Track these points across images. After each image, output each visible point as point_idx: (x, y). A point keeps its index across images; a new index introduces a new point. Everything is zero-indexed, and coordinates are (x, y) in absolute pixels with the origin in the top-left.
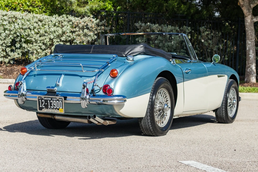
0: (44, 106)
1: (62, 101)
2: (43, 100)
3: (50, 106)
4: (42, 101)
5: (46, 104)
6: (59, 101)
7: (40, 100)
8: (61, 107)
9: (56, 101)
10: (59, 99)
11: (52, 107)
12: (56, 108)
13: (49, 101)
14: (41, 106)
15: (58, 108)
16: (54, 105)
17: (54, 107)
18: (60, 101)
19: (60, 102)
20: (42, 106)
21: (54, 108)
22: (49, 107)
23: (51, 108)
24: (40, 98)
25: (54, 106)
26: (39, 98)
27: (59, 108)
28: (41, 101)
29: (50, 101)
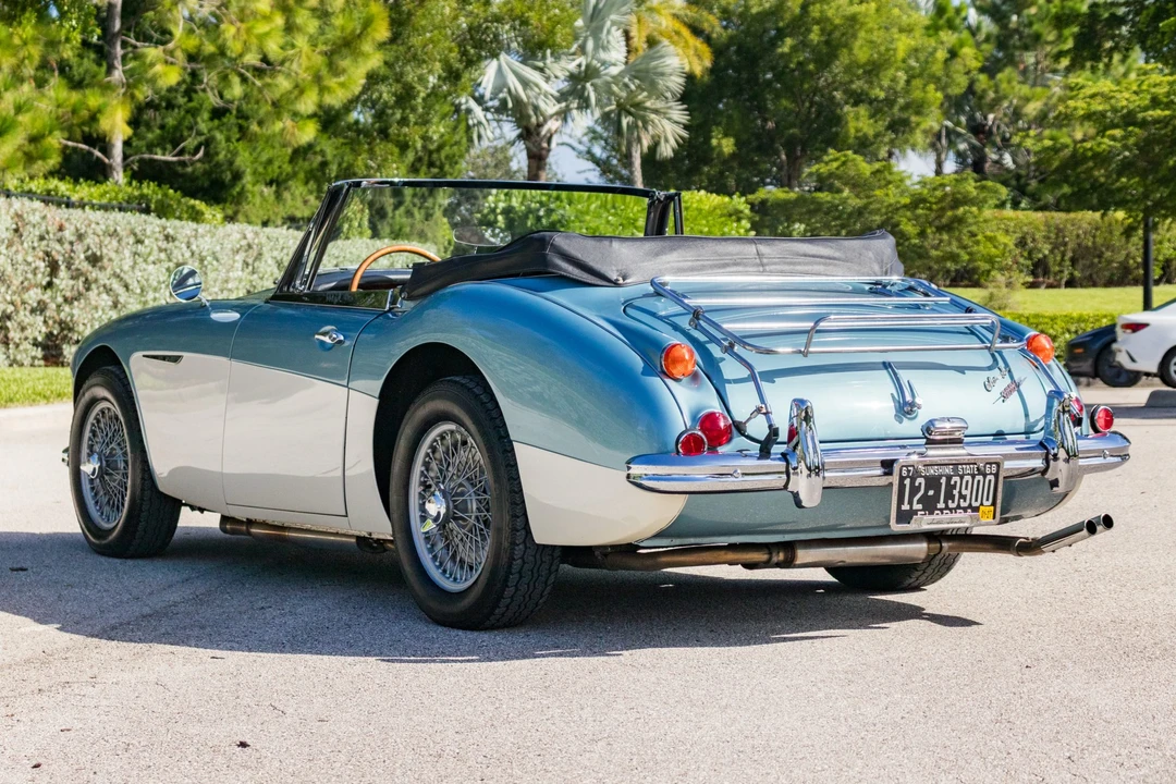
0: (918, 503)
1: (996, 476)
2: (921, 476)
3: (946, 502)
4: (917, 484)
5: (931, 493)
6: (985, 475)
7: (907, 482)
8: (987, 500)
9: (973, 476)
10: (985, 467)
11: (953, 502)
12: (970, 506)
13: (943, 480)
14: (906, 507)
15: (977, 504)
16: (964, 492)
17: (959, 504)
18: (991, 474)
19: (988, 477)
20: (910, 503)
21: (959, 507)
22: (941, 505)
23: (947, 508)
24: (909, 471)
25: (963, 497)
26: (904, 473)
27: (982, 504)
28: (912, 483)
29: (949, 478)
